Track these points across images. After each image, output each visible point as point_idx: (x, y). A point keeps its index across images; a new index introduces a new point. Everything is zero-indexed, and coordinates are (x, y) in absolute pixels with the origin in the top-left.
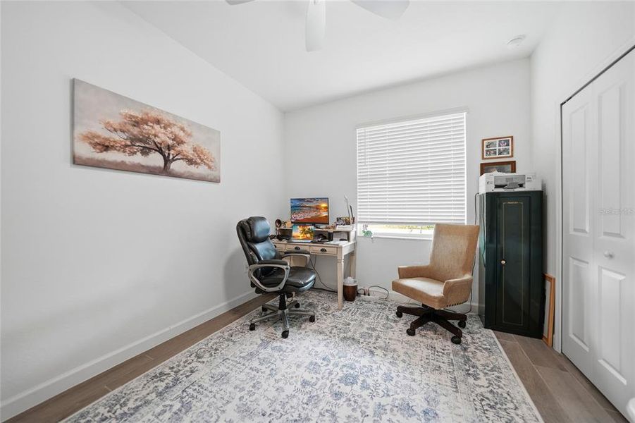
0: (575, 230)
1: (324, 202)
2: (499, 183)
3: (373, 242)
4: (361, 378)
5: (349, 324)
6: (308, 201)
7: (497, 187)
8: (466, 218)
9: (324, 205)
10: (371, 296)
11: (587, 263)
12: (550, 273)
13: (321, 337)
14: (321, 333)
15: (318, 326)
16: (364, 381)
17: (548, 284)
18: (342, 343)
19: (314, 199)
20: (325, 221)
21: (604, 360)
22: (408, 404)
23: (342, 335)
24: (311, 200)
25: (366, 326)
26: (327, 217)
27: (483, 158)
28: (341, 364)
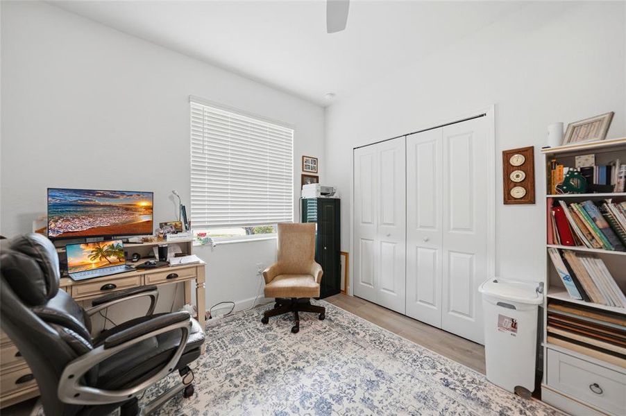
0: (363, 223)
1: (146, 199)
2: (324, 192)
3: (212, 251)
4: (327, 396)
5: (239, 362)
6: (104, 196)
7: (322, 194)
8: (293, 217)
9: (144, 204)
10: (213, 318)
11: (373, 240)
12: (343, 249)
13: (234, 400)
14: (227, 397)
15: (209, 393)
16: (331, 396)
17: (343, 258)
18: (266, 386)
19: (122, 193)
20: (146, 229)
21: (384, 289)
22: (368, 381)
23: (251, 378)
24: (113, 194)
25: (257, 350)
26: (150, 223)
27: (303, 170)
28: (297, 404)
